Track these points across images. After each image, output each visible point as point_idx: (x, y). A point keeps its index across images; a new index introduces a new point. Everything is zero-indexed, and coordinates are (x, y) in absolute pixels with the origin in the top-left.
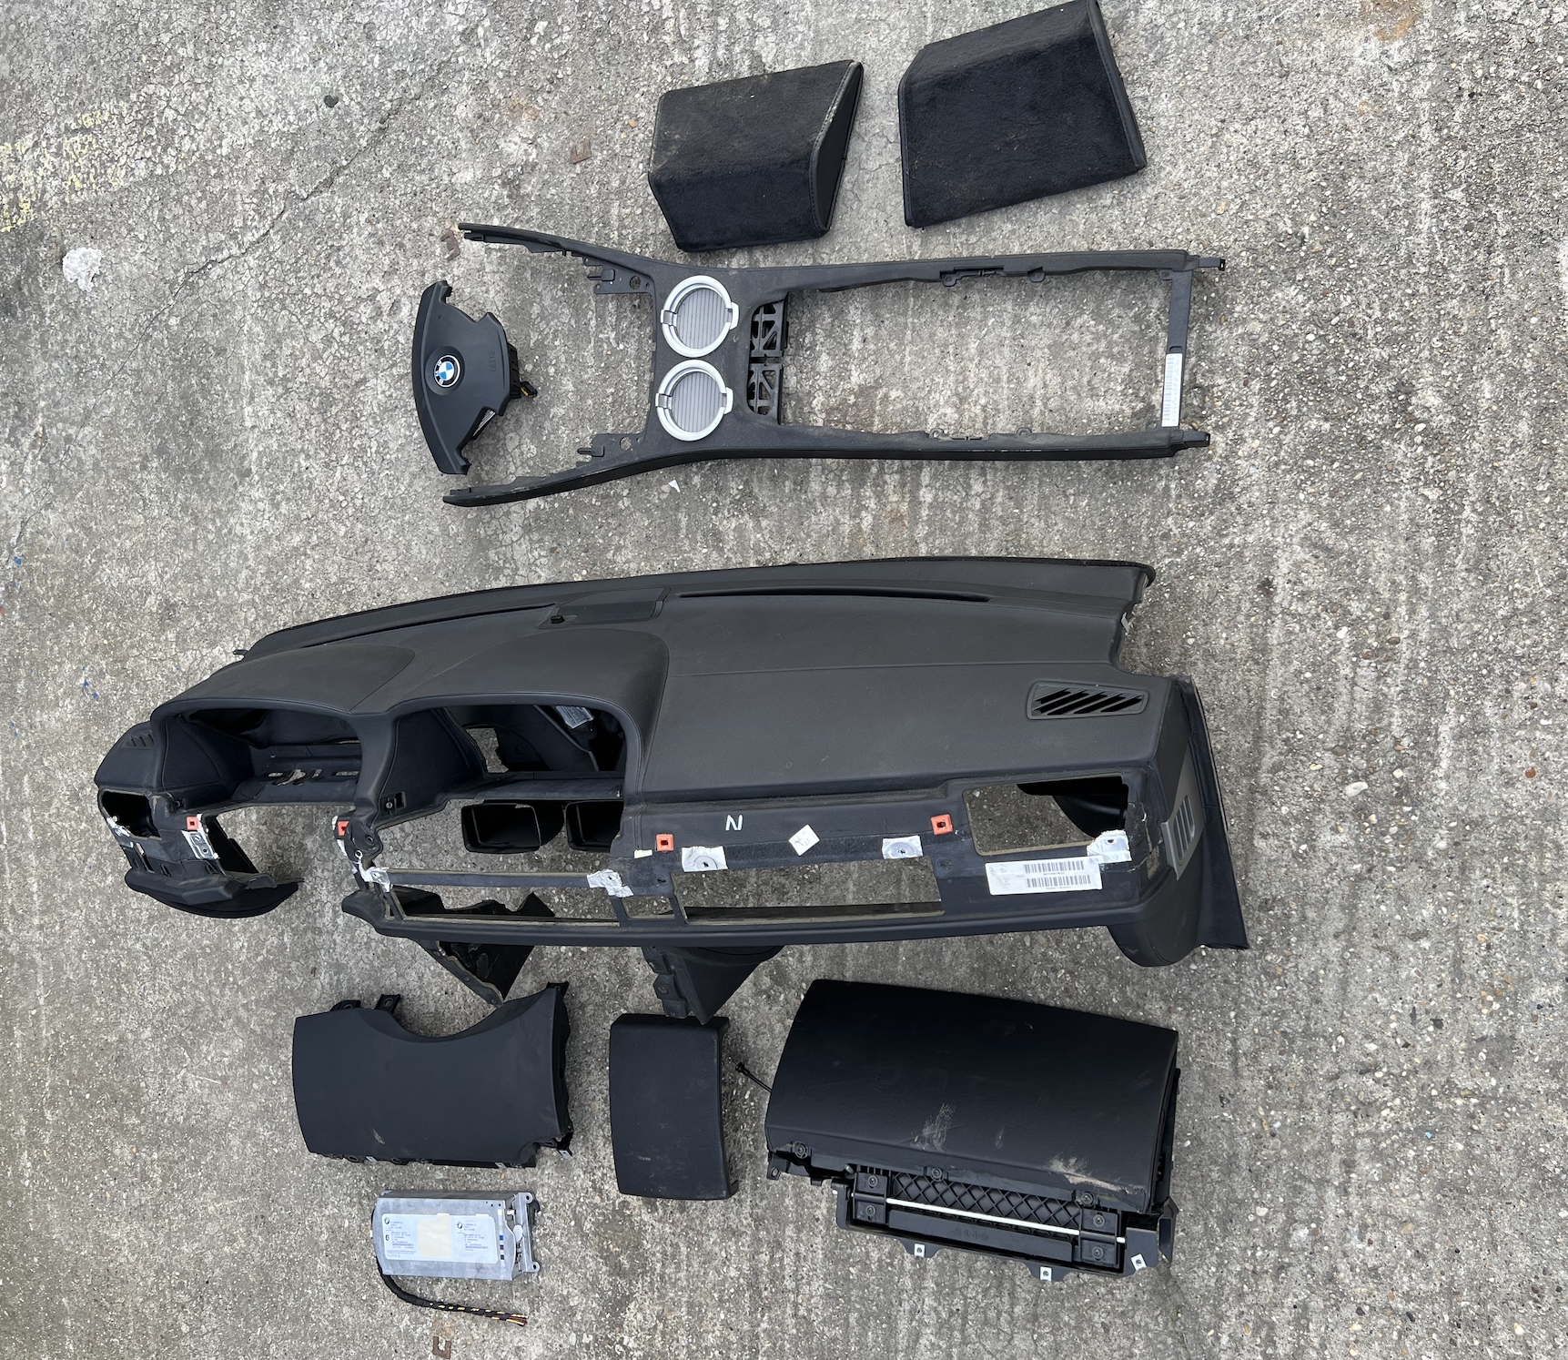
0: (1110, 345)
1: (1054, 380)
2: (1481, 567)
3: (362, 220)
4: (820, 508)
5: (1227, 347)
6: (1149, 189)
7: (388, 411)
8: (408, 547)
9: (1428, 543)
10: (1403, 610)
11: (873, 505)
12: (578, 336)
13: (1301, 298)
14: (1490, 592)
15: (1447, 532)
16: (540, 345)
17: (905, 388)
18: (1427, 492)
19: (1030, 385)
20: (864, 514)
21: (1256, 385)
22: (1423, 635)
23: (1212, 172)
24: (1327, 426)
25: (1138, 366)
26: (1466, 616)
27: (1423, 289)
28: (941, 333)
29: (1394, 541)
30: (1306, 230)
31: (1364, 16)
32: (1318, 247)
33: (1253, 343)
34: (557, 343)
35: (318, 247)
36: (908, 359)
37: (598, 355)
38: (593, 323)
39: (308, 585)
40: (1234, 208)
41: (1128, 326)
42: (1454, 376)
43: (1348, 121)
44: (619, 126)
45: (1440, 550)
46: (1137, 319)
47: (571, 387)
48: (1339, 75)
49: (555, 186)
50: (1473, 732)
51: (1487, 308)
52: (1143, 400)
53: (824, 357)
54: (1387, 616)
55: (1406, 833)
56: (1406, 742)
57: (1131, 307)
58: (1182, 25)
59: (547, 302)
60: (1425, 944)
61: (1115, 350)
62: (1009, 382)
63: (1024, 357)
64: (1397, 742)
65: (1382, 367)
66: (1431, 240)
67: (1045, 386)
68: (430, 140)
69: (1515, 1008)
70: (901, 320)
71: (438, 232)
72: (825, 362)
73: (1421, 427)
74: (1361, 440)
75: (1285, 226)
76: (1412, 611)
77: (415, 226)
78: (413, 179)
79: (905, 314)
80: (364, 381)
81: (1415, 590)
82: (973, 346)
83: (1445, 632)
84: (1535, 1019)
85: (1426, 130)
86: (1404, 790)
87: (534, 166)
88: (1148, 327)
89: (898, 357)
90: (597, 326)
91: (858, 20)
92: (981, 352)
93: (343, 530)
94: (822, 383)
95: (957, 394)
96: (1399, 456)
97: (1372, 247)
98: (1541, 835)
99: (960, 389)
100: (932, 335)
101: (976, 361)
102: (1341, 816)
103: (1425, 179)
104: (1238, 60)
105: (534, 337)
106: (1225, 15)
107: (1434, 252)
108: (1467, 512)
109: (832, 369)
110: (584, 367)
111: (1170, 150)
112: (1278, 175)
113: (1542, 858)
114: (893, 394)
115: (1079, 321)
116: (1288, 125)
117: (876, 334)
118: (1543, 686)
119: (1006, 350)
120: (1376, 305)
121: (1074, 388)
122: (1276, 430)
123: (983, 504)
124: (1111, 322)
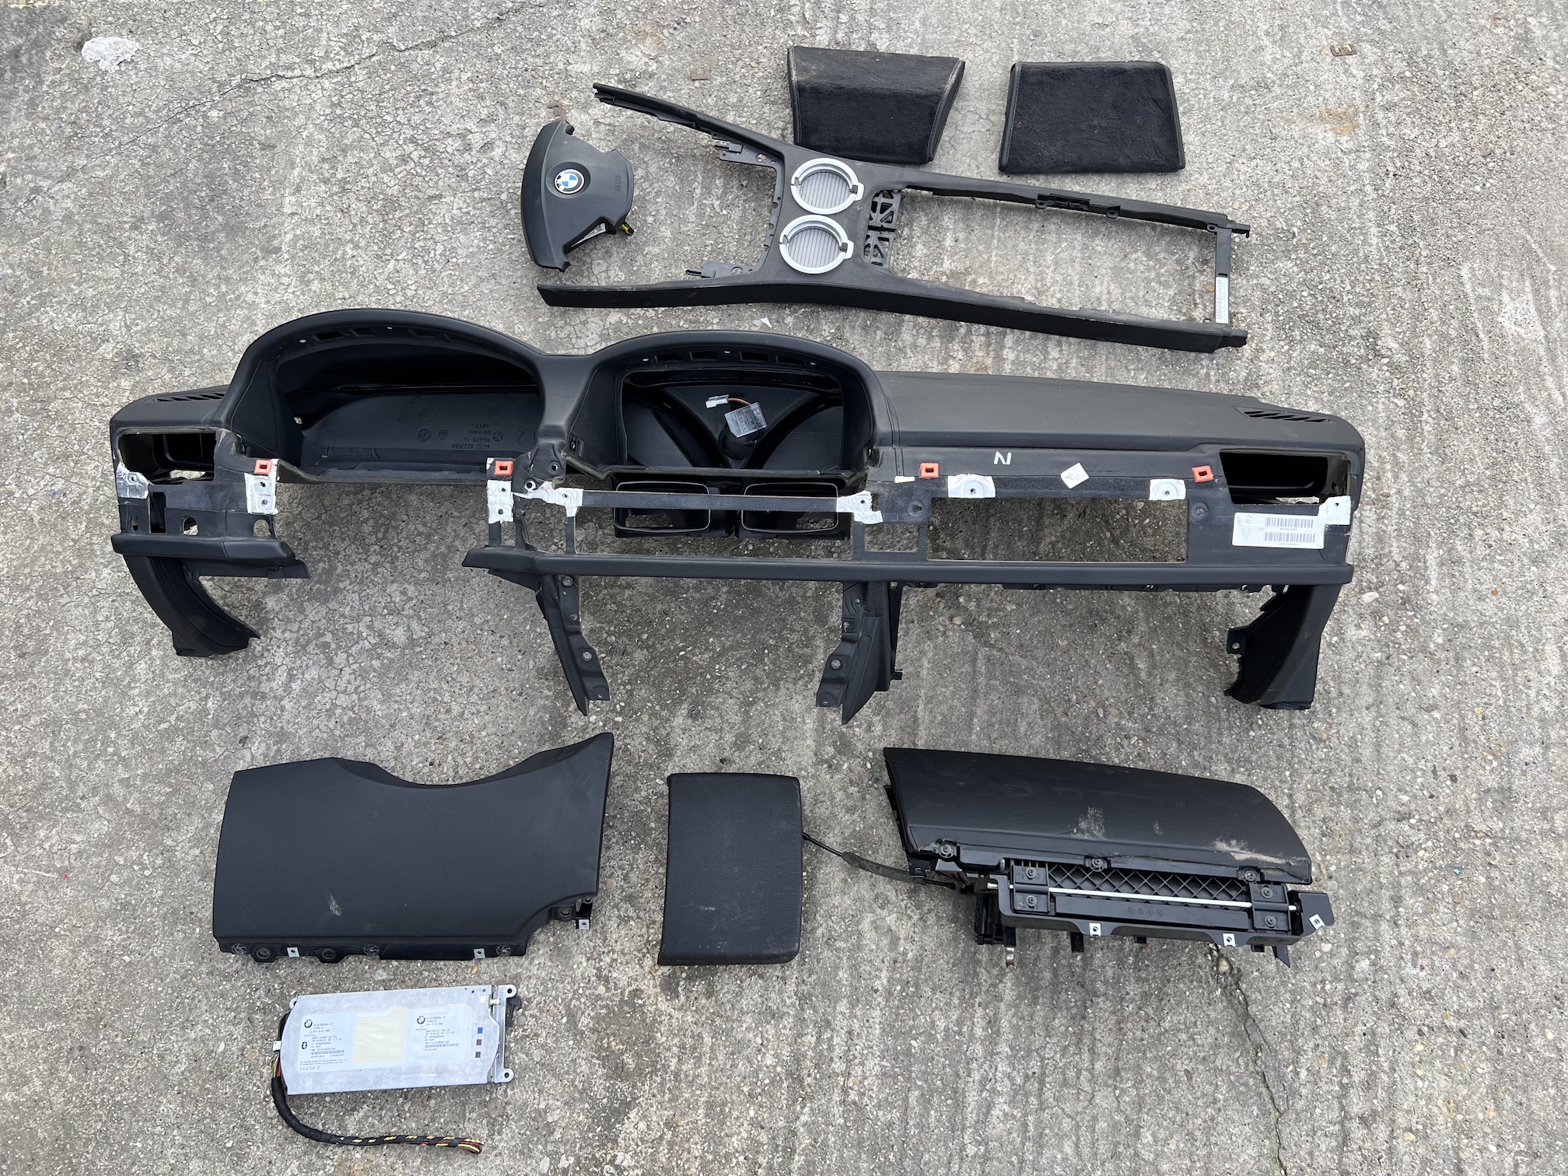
0: (1158, 275)
1: (1116, 292)
2: (1440, 450)
3: (464, 77)
4: (909, 353)
5: (1246, 290)
6: (1183, 185)
7: (463, 224)
9: (1401, 433)
10: (1389, 475)
11: (960, 357)
12: (682, 198)
13: (1295, 269)
14: (1448, 469)
15: (1414, 428)
17: (991, 277)
18: (1396, 401)
19: (1098, 290)
20: (951, 362)
21: (1269, 317)
22: (1406, 493)
23: (1227, 183)
24: (1322, 350)
25: (1180, 292)
26: (1435, 483)
27: (1377, 278)
28: (1022, 246)
29: (1377, 429)
30: (1295, 230)
31: (1322, 118)
32: (1304, 241)
33: (1265, 290)
34: (659, 200)
35: (409, 88)
36: (994, 259)
37: (700, 215)
38: (698, 191)
40: (1245, 208)
41: (1171, 265)
42: (1404, 332)
43: (1319, 174)
44: (740, 63)
45: (1410, 439)
46: (1178, 262)
47: (668, 234)
48: (1309, 147)
49: (673, 91)
50: (1451, 561)
51: (1420, 296)
52: (1185, 314)
53: (920, 246)
54: (1378, 478)
55: (1412, 631)
56: (1404, 565)
57: (1174, 254)
58: (1201, 96)
59: (653, 169)
60: (1437, 715)
61: (1163, 279)
62: (1079, 286)
63: (1092, 272)
64: (1397, 564)
65: (1357, 320)
66: (1379, 251)
67: (1109, 293)
68: (550, 36)
69: (1509, 766)
70: (989, 232)
71: (545, 100)
72: (920, 250)
73: (1386, 360)
74: (1347, 363)
75: (1280, 224)
76: (1396, 477)
77: (521, 92)
78: (526, 59)
79: (992, 228)
80: (440, 196)
81: (1396, 463)
82: (1050, 258)
83: (1420, 492)
84: (1524, 773)
85: (1369, 189)
86: (1406, 601)
87: (652, 75)
88: (1187, 268)
89: (985, 256)
90: (702, 194)
91: (957, 41)
92: (1056, 263)
94: (917, 264)
95: (1037, 289)
96: (1374, 376)
97: (1340, 247)
98: (1508, 637)
99: (1039, 285)
100: (1015, 246)
101: (1052, 268)
102: (1361, 616)
103: (1371, 215)
104: (1242, 124)
106: (1231, 97)
107: (1381, 258)
108: (1425, 416)
109: (926, 255)
110: (686, 221)
111: (1197, 165)
112: (1273, 194)
113: (1512, 653)
114: (981, 281)
115: (1134, 256)
116: (1278, 166)
117: (967, 238)
118: (1495, 534)
119: (1077, 265)
120: (1347, 282)
121: (1132, 298)
122: (1286, 347)
123: (1059, 366)
124: (1158, 260)
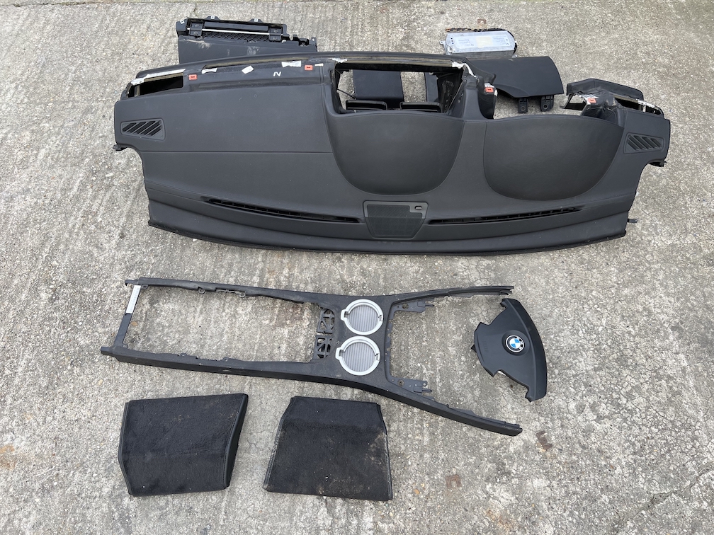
1: (190, 320)
8: (547, 283)
12: (447, 374)
16: (472, 373)
17: (261, 324)
19: (201, 318)
20: (287, 275)
21: (107, 308)
23: (101, 399)
27: (33, 337)
30: (69, 367)
31: (15, 459)
32: (66, 360)
33: (103, 323)
34: (461, 372)
36: (258, 336)
37: (433, 363)
38: (438, 380)
39: (613, 269)
40: (95, 381)
43: (37, 412)
47: (450, 348)
48: (34, 434)
49: (470, 464)
52: (154, 307)
54: (83, 225)
56: (89, 187)
59: (469, 396)
62: (210, 321)
63: (202, 330)
64: (92, 187)
67: (194, 317)
69: (80, 121)
70: (259, 354)
71: (555, 451)
72: (301, 340)
74: (74, 283)
77: (574, 458)
82: (225, 338)
86: (93, 174)
87: (488, 480)
89: (263, 338)
90: (435, 378)
92: (222, 335)
93: (594, 293)
95: (236, 318)
96: (62, 276)
98: (56, 162)
99: (234, 320)
101: (225, 331)
102: (117, 167)
104: (74, 450)
105: (477, 377)
106: (74, 475)
108: (45, 255)
110: (442, 358)
114: (267, 322)
115: (174, 342)
116: (62, 415)
117: (273, 349)
119: (210, 334)
121: (181, 315)
124: (160, 340)
